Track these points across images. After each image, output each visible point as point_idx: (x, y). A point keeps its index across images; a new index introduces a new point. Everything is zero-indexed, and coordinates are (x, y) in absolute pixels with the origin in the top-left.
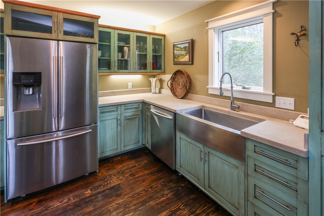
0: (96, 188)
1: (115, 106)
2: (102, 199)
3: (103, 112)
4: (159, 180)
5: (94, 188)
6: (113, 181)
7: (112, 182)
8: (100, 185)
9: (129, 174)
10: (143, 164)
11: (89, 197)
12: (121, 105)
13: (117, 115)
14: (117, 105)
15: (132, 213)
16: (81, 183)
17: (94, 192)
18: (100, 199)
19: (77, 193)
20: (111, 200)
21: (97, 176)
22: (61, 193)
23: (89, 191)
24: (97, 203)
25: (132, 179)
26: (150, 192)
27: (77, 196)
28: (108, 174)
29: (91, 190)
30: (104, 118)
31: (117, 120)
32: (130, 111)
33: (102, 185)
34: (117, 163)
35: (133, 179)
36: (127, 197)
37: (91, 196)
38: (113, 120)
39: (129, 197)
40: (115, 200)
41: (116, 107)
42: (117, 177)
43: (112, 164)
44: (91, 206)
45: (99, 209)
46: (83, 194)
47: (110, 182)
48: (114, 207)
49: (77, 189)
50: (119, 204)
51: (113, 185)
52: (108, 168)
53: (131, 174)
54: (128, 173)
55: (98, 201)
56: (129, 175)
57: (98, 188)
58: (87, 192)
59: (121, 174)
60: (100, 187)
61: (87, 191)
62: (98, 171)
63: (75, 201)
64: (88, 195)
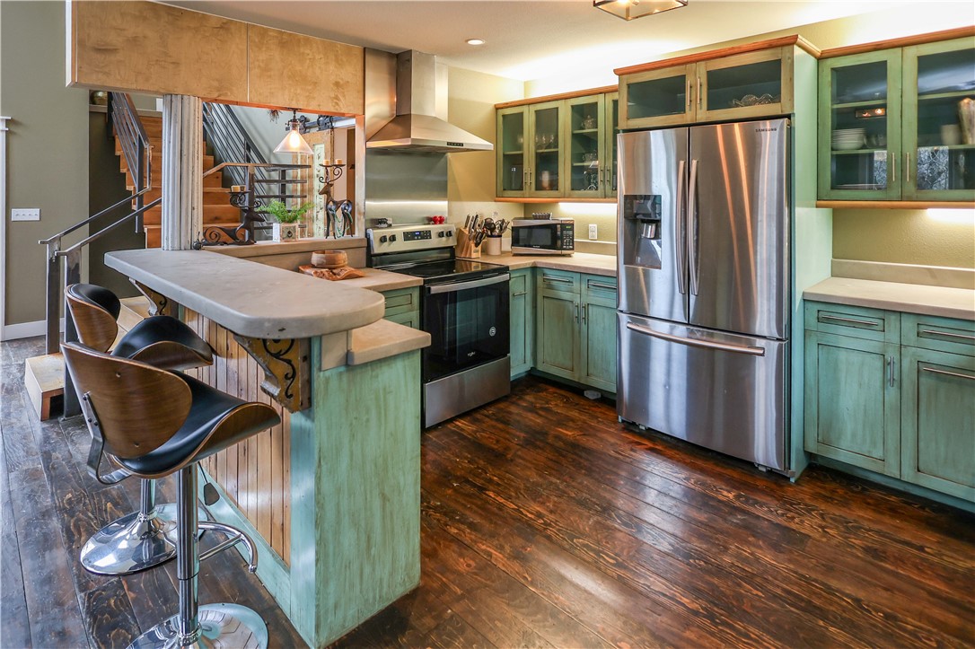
0: (751, 501)
1: (877, 312)
2: (738, 524)
3: (828, 320)
4: (957, 637)
5: (747, 500)
6: (802, 522)
7: (797, 520)
8: (765, 504)
9: (870, 545)
10: (961, 564)
11: (720, 501)
12: (901, 312)
13: (886, 343)
14: (885, 310)
15: (760, 594)
16: (735, 475)
17: (737, 504)
18: (735, 521)
19: (709, 480)
20: (751, 539)
21: (781, 486)
22: (688, 461)
23: (731, 496)
24: (720, 520)
25: (858, 557)
26: (871, 618)
27: (703, 484)
28: (808, 502)
29: (738, 497)
30: (831, 340)
31: (886, 364)
32: (947, 346)
33: (768, 508)
34: (869, 504)
35: (862, 559)
36: (792, 566)
37: (727, 504)
38: (868, 357)
39: (796, 573)
40: (759, 547)
41: (880, 315)
42: (824, 524)
43: (850, 494)
44: (706, 516)
45: (711, 530)
46: (717, 490)
47: (793, 518)
48: (741, 554)
49: (719, 476)
50: (757, 559)
51: (794, 526)
52: (828, 494)
53: (876, 550)
54: (870, 541)
55: (725, 520)
56: (866, 546)
57: (753, 505)
58: (725, 493)
59: (847, 528)
60: (761, 506)
61: (729, 492)
62: (793, 480)
63: (693, 487)
64: (720, 497)
